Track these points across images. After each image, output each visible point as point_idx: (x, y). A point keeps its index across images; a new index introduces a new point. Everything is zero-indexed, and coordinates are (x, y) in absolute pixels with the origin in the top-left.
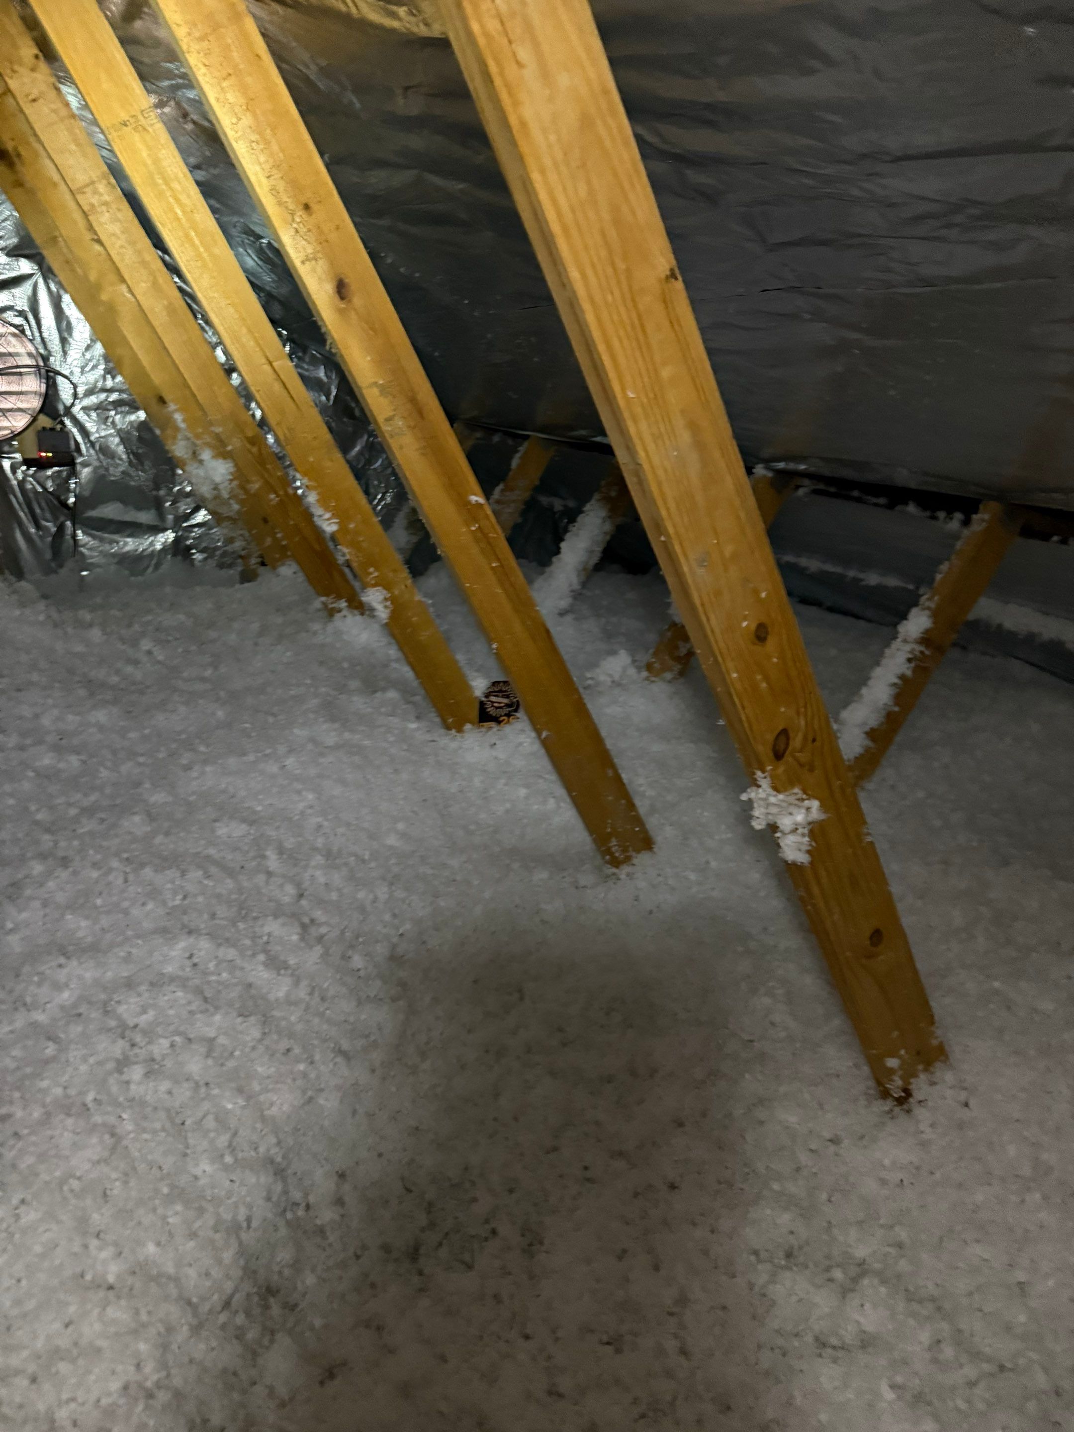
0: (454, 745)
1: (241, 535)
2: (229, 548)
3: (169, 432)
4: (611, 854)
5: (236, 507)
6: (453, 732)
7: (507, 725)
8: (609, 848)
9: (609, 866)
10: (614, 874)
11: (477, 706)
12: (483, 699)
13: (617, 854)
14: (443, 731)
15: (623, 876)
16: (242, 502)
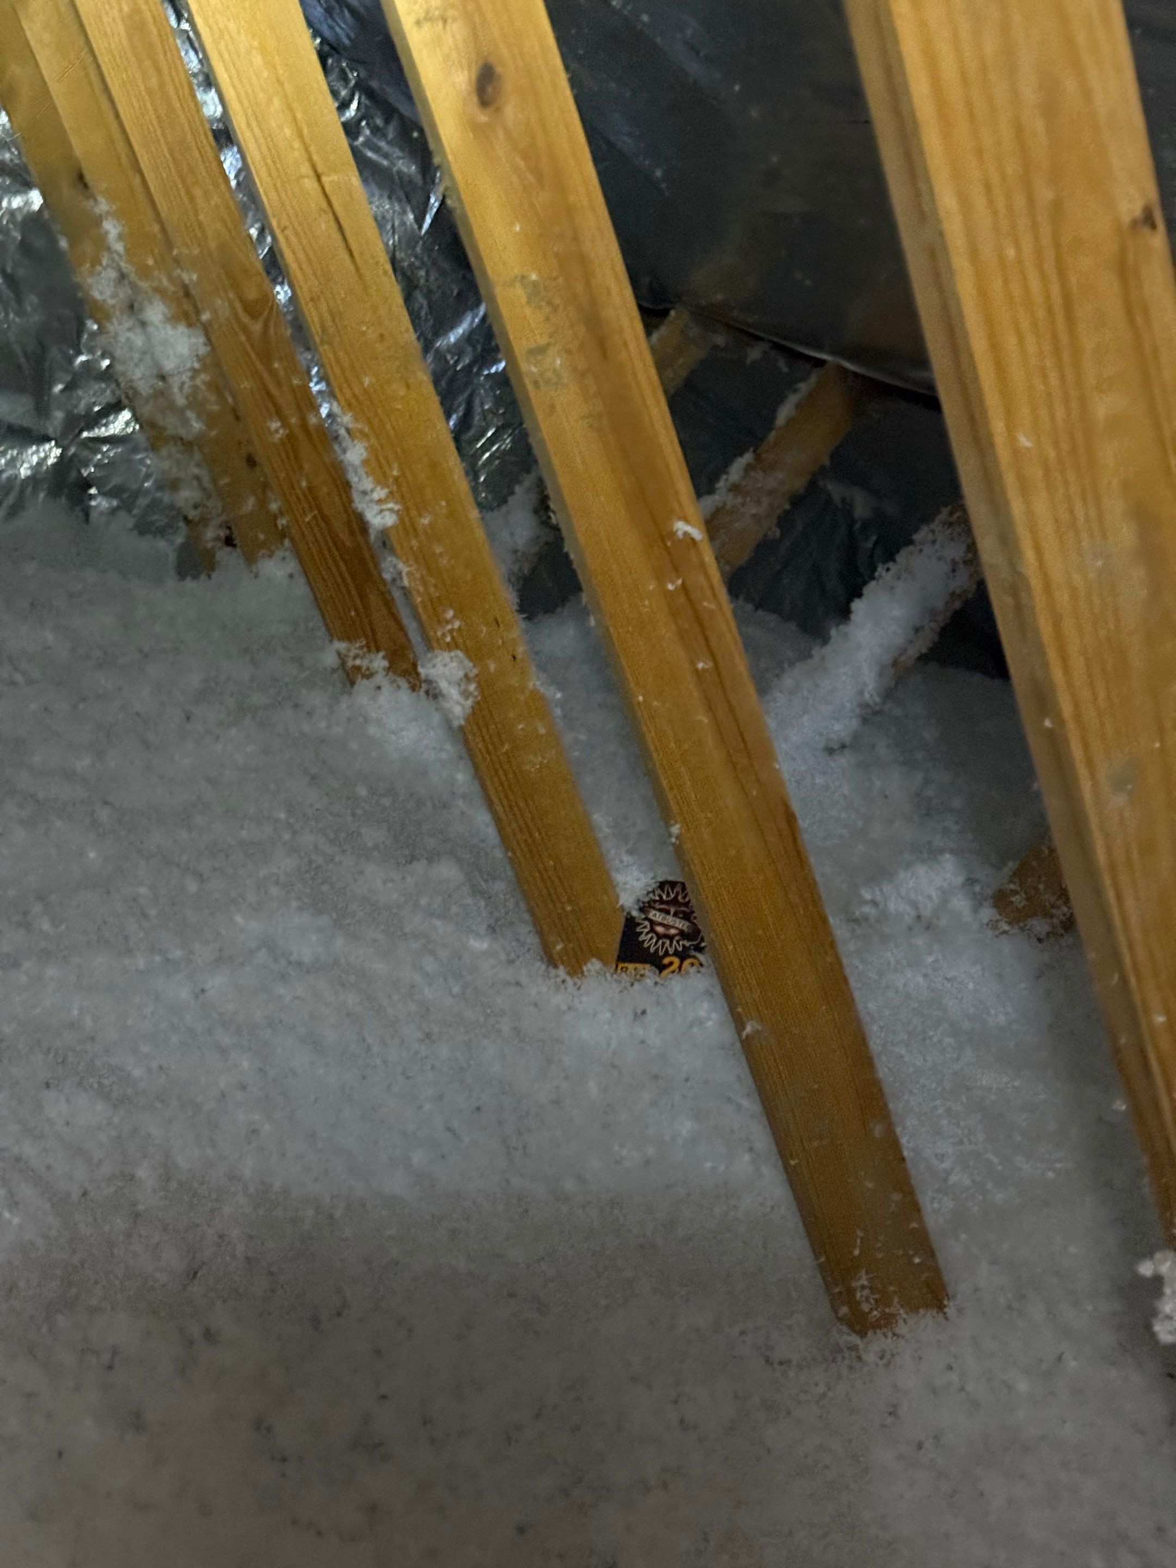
0: (558, 1000)
1: (198, 478)
2: (166, 497)
3: (88, 247)
4: (854, 1305)
5: (197, 426)
6: (562, 971)
7: (676, 977)
8: (850, 1292)
9: (845, 1329)
10: (854, 1348)
11: (619, 925)
12: (635, 913)
13: (865, 1307)
14: (540, 967)
15: (871, 1358)
16: (210, 420)
